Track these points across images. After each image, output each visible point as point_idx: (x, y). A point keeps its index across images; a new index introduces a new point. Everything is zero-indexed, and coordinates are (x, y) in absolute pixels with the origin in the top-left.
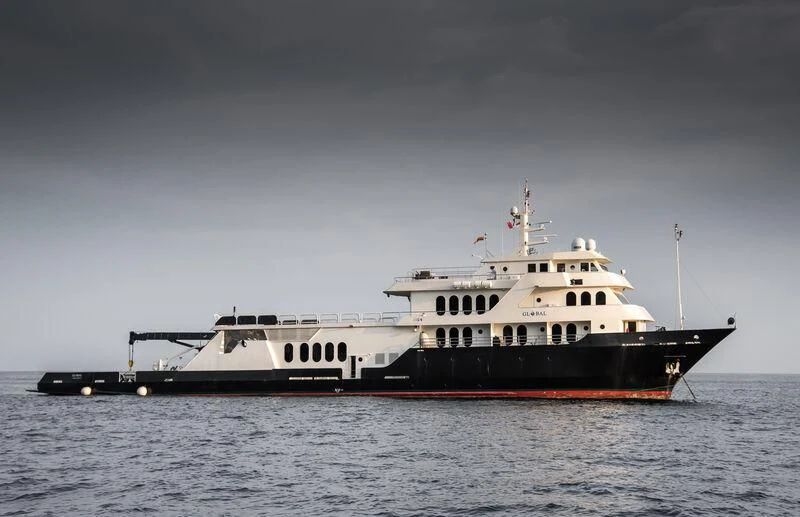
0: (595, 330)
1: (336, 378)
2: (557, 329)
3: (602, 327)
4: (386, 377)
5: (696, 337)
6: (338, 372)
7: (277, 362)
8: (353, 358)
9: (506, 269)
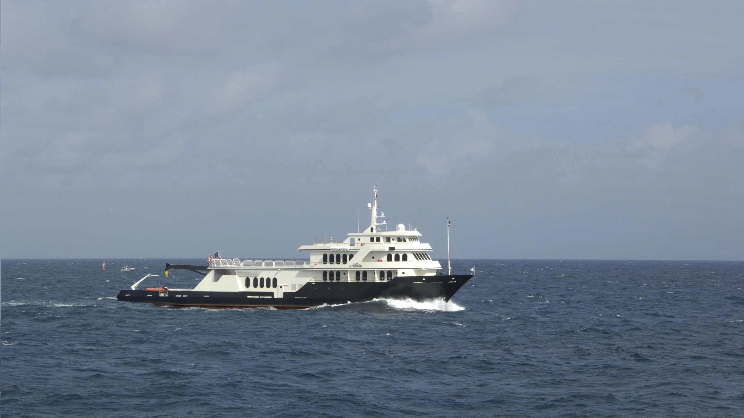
0: (400, 275)
1: (271, 297)
2: (382, 273)
3: (404, 273)
4: (296, 297)
5: (453, 279)
6: (272, 294)
7: (241, 288)
8: (281, 286)
9: (359, 240)
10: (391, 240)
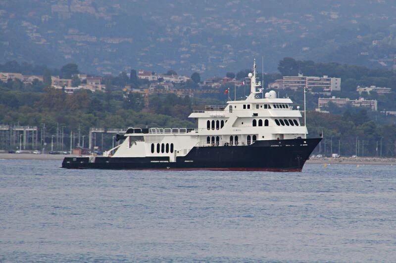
1: (167, 162)
2: (249, 137)
3: (263, 137)
4: (186, 161)
5: (305, 142)
6: (168, 158)
8: (176, 151)
9: (235, 107)
10: (260, 107)
